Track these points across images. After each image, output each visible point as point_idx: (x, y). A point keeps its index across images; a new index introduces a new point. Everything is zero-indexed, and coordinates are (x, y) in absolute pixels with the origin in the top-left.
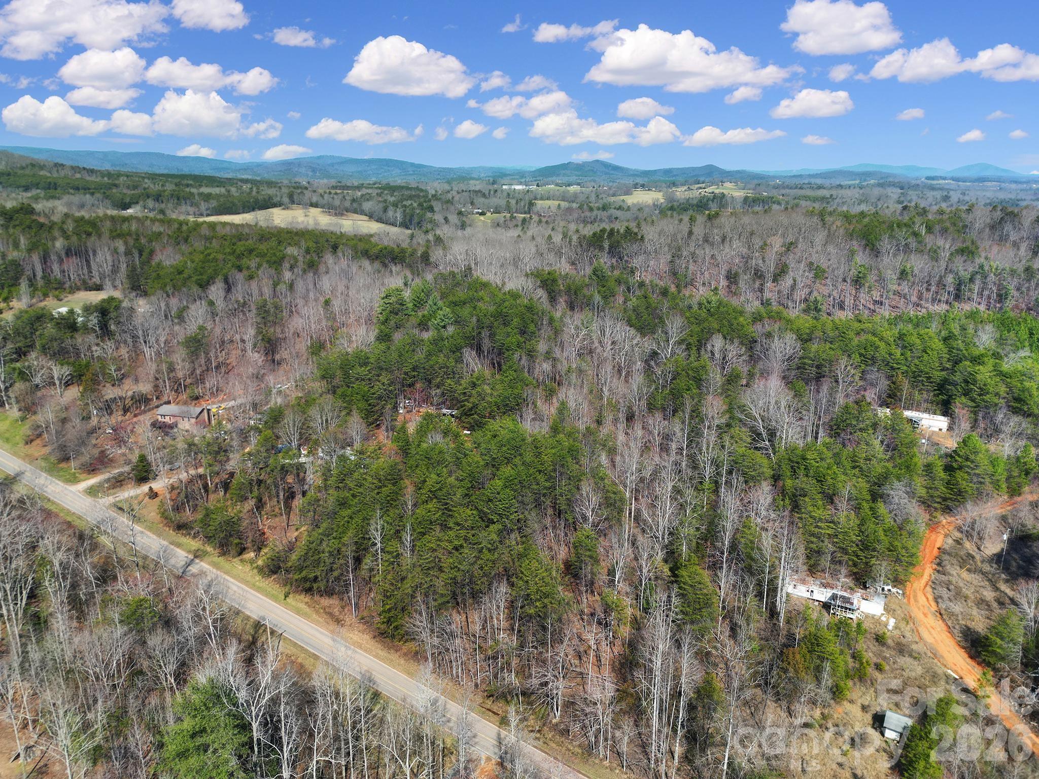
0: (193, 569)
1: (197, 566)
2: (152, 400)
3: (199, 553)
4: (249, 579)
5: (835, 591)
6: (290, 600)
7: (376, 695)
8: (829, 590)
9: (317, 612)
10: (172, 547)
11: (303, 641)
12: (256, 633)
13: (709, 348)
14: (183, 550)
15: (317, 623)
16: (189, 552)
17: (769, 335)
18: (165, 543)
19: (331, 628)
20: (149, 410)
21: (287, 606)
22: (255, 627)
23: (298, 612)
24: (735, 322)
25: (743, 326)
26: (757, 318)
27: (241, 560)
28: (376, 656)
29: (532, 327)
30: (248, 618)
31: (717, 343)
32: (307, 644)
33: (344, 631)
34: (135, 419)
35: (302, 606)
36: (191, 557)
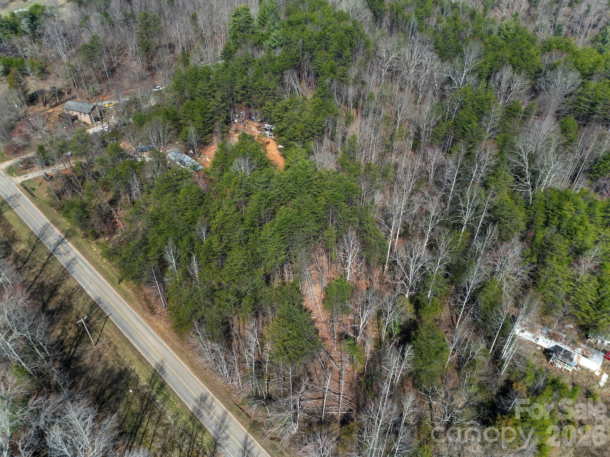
0: (61, 248)
1: (65, 246)
2: (64, 94)
3: (70, 233)
4: (98, 261)
5: (559, 344)
6: (123, 285)
7: (163, 385)
8: (553, 342)
9: (139, 298)
10: (52, 225)
11: (121, 325)
12: (90, 312)
13: (498, 77)
14: (59, 229)
15: (136, 308)
16: (62, 232)
17: (553, 68)
18: (47, 221)
19: (146, 315)
20: (61, 103)
21: (120, 290)
22: (92, 307)
23: (125, 296)
24: (526, 52)
25: (532, 57)
26: (547, 48)
27: (97, 243)
28: (172, 347)
29: (347, 52)
30: (89, 297)
31: (507, 73)
32: (124, 328)
33: (153, 318)
34: (51, 110)
35: (130, 291)
36: (63, 236)
